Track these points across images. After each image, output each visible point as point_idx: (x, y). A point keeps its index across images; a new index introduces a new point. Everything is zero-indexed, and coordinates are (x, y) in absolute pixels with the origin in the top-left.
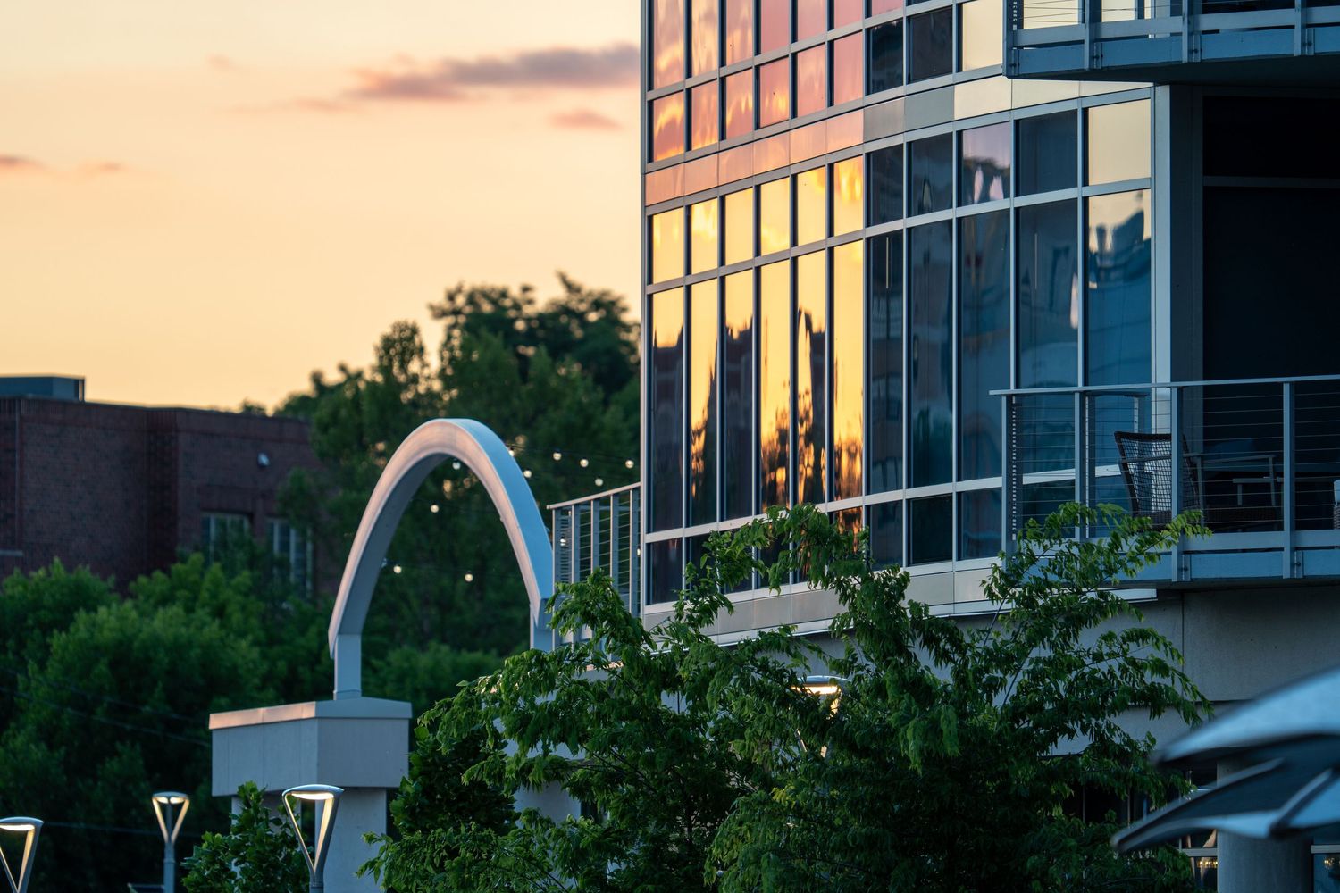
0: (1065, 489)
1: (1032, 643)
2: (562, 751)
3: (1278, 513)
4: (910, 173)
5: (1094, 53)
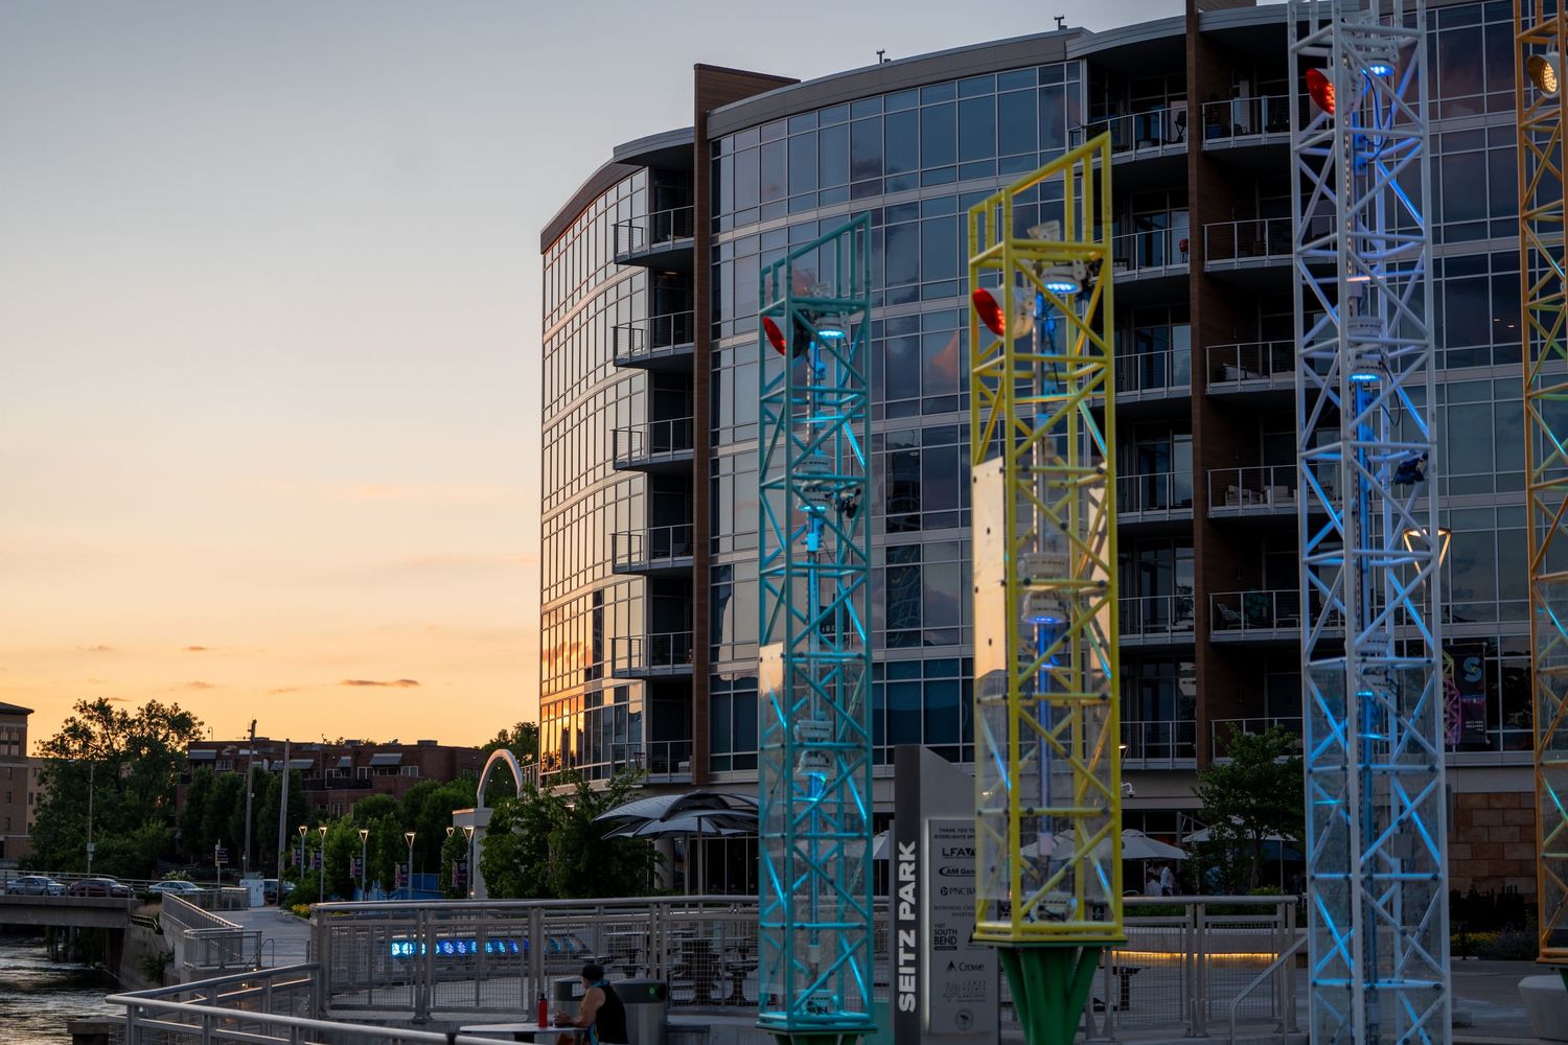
0: (623, 765)
1: (616, 797)
2: (518, 819)
3: (667, 770)
4: (593, 699)
5: (630, 674)
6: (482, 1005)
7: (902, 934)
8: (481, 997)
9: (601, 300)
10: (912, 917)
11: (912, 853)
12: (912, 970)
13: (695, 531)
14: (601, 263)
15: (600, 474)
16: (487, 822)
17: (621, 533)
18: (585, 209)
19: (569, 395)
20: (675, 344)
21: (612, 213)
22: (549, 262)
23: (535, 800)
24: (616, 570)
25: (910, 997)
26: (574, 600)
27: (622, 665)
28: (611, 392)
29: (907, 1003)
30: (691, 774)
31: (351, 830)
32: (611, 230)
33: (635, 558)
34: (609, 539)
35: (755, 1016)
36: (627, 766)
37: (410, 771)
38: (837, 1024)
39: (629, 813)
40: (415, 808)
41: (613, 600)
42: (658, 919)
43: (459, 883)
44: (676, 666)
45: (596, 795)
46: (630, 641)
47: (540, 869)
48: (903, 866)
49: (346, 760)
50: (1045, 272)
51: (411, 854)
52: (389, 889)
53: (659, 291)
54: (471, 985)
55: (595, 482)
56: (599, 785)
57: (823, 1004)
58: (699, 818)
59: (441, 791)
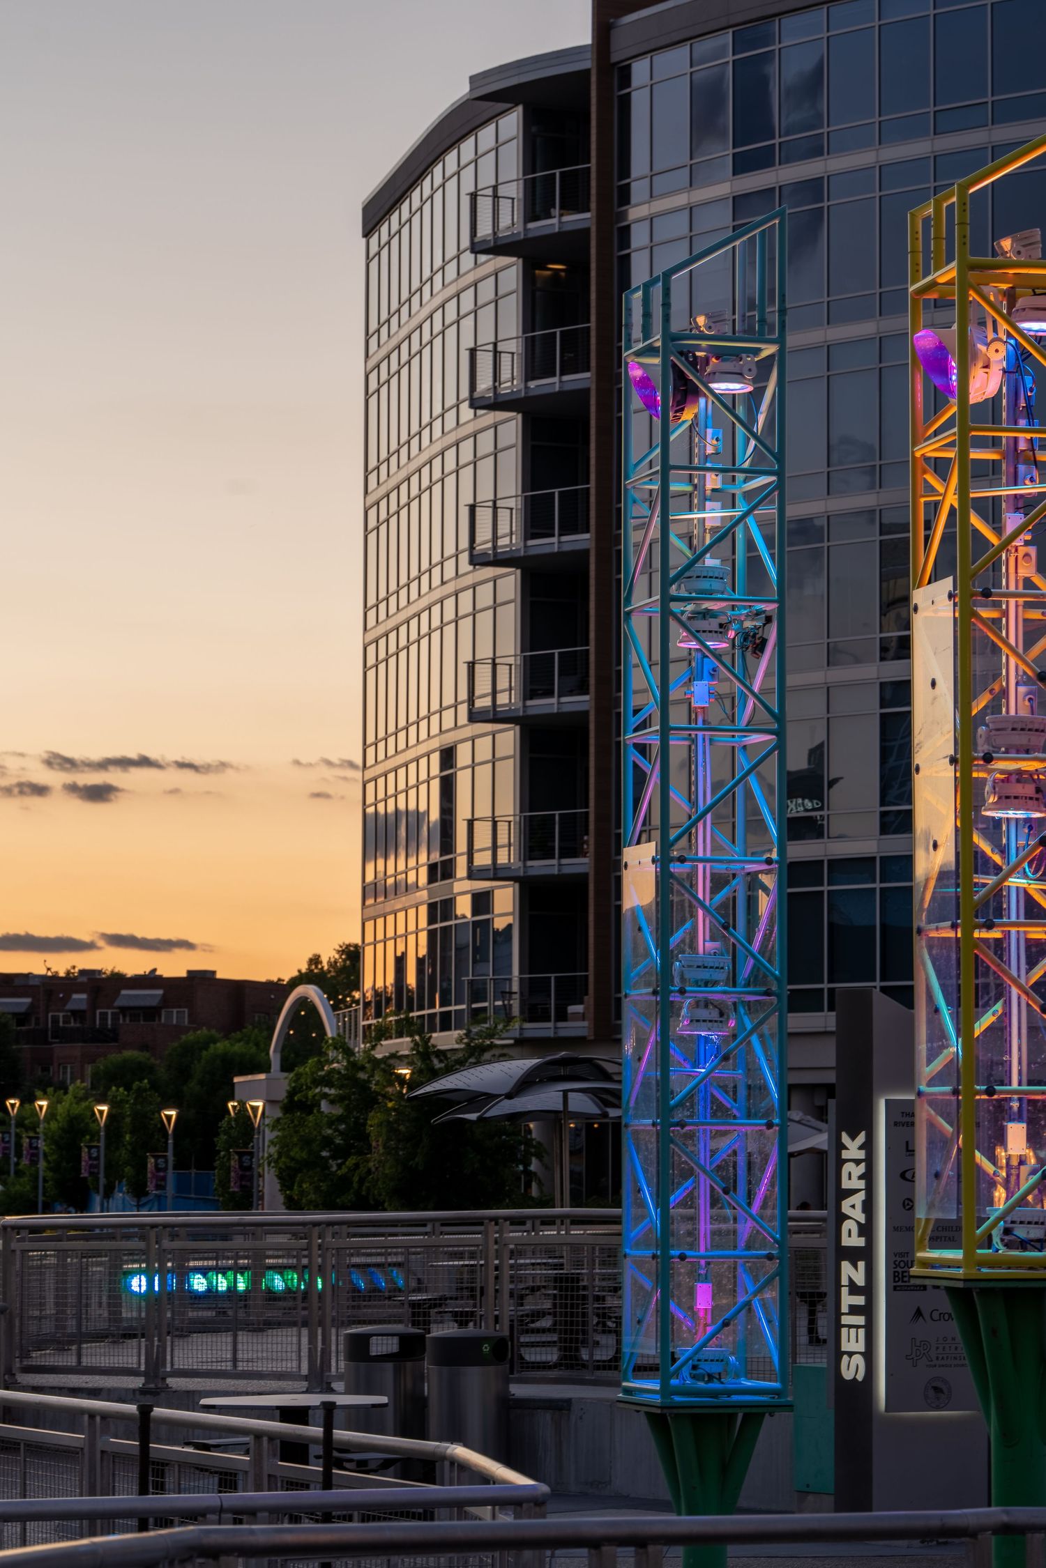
0: (485, 1009)
1: (469, 1057)
2: (326, 1090)
3: (550, 1016)
4: (441, 910)
5: (496, 873)
6: (241, 1366)
7: (846, 1266)
8: (240, 1356)
9: (451, 307)
10: (861, 1242)
11: (860, 1148)
12: (860, 1320)
13: (592, 658)
14: (451, 251)
15: (450, 571)
16: (282, 1095)
17: (482, 662)
18: (426, 170)
19: (404, 451)
20: (562, 374)
21: (468, 174)
22: (374, 248)
23: (348, 1062)
24: (474, 717)
25: (858, 1360)
26: (411, 761)
27: (483, 859)
28: (466, 448)
29: (852, 1368)
30: (586, 1024)
31: (84, 1104)
32: (466, 202)
33: (503, 699)
34: (463, 670)
35: (618, 1384)
36: (491, 1012)
37: (177, 1016)
38: (735, 1398)
39: (461, 1086)
40: (184, 1073)
41: (469, 762)
42: (496, 1243)
43: (241, 1186)
44: (564, 861)
45: (442, 1054)
46: (495, 824)
47: (357, 1166)
48: (848, 1167)
49: (80, 999)
50: (1020, 303)
51: (170, 1141)
52: (139, 1192)
53: (538, 294)
54: (227, 1339)
55: (443, 583)
56: (446, 1040)
57: (714, 1368)
58: (565, 1093)
59: (221, 1046)
